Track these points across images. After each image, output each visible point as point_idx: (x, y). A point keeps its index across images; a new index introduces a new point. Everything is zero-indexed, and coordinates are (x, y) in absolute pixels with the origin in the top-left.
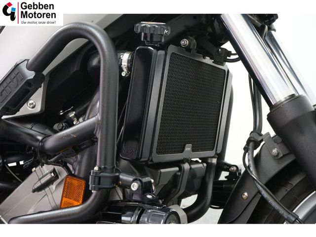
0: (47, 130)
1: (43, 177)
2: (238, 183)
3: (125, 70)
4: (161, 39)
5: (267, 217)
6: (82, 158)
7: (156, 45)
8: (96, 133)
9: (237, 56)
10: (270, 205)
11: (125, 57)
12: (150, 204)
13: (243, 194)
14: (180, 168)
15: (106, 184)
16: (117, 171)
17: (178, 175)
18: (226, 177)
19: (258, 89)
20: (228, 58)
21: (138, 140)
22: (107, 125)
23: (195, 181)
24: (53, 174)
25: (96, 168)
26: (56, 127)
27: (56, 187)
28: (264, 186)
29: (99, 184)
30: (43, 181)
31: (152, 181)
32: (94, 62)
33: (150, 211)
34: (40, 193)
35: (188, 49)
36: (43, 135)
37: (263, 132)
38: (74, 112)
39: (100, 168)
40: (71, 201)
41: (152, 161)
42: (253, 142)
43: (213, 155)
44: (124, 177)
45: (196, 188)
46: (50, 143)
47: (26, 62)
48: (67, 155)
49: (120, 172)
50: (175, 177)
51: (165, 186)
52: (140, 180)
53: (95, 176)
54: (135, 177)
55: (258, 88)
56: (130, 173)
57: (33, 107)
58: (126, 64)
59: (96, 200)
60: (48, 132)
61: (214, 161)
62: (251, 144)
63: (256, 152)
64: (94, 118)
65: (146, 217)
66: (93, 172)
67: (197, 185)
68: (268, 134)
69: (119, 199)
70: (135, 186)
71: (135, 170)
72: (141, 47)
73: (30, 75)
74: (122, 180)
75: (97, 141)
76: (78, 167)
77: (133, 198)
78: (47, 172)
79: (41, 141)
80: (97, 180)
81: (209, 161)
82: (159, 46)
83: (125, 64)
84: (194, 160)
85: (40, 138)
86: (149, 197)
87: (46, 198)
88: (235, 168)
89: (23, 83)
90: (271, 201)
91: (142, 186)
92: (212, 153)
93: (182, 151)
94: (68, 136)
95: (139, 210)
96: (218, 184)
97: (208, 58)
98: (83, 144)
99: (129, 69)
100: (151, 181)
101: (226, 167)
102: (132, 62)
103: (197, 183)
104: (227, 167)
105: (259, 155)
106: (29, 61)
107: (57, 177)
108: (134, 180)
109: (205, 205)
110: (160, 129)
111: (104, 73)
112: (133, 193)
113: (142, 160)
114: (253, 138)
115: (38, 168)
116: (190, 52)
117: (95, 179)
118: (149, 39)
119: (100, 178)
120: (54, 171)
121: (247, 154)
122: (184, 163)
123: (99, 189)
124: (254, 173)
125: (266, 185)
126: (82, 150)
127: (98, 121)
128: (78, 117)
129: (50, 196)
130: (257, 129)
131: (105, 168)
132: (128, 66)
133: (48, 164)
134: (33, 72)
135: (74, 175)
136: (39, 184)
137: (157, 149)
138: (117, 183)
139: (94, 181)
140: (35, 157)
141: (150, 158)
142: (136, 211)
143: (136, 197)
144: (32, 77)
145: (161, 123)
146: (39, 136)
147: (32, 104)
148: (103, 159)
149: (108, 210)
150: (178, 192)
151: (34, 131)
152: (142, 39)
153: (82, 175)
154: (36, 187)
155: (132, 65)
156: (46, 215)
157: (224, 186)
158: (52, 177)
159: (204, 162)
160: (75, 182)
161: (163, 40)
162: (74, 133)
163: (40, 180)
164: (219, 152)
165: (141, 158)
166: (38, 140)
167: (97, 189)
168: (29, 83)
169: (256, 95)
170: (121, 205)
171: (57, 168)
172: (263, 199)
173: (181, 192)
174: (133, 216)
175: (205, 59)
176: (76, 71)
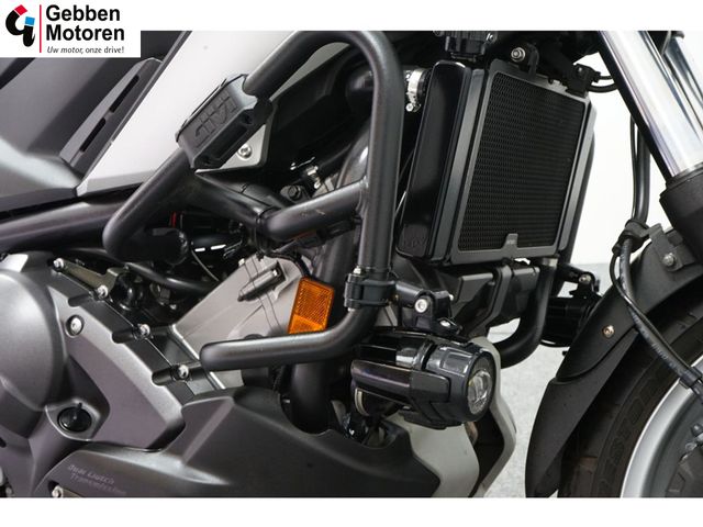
0: (269, 197)
1: (258, 276)
2: (598, 308)
3: (412, 100)
4: (480, 50)
5: (644, 371)
6: (329, 250)
7: (470, 60)
8: (359, 210)
9: (611, 82)
10: (654, 351)
11: (415, 78)
12: (445, 338)
13: (605, 328)
14: (496, 275)
15: (372, 298)
16: (392, 277)
17: (490, 286)
18: (571, 293)
19: (646, 144)
20: (594, 84)
21: (430, 225)
22: (380, 196)
23: (518, 297)
24: (275, 273)
25: (357, 271)
26: (284, 192)
27: (279, 296)
28: (645, 317)
29: (361, 297)
30: (259, 282)
31: (451, 297)
32: (359, 83)
33: (445, 349)
34: (252, 302)
35: (523, 65)
36: (264, 206)
37: (650, 222)
38: (316, 168)
39: (363, 271)
40: (308, 321)
41: (450, 260)
42: (630, 238)
43: (552, 253)
44: (403, 288)
45: (519, 309)
46: (278, 221)
47: (242, 79)
48: (306, 243)
49: (396, 280)
50: (486, 289)
51: (468, 304)
52: (431, 296)
53: (355, 284)
54: (422, 290)
55: (646, 141)
56: (413, 281)
57: (247, 156)
58: (415, 90)
59: (353, 326)
60: (271, 200)
61: (553, 263)
62: (627, 242)
63: (634, 256)
64: (357, 185)
65: (437, 358)
66: (352, 277)
67: (521, 303)
68: (659, 226)
69: (388, 324)
70: (422, 306)
71: (419, 275)
72: (443, 62)
73: (249, 102)
74: (399, 292)
75: (361, 224)
76: (321, 265)
77: (418, 325)
78: (266, 268)
79: (261, 216)
80: (357, 291)
81: (544, 263)
82: (475, 61)
83: (413, 88)
84: (520, 260)
85: (258, 211)
86: (445, 324)
87: (261, 311)
88: (589, 278)
89: (236, 116)
90: (656, 344)
91: (434, 305)
92: (551, 250)
93: (501, 244)
94: (310, 211)
95: (426, 346)
96: (555, 303)
97: (557, 82)
98: (335, 228)
99: (420, 98)
100: (449, 298)
101: (572, 274)
102: (427, 86)
103: (521, 300)
104: (575, 275)
105: (639, 261)
106: (248, 78)
107: (281, 278)
108: (421, 295)
109: (531, 339)
110: (468, 207)
111: (378, 108)
112: (417, 316)
113: (433, 259)
114: (631, 231)
115: (249, 260)
116: (527, 71)
117: (354, 289)
118: (458, 48)
119: (362, 287)
120: (277, 267)
121: (618, 259)
122: (502, 266)
123: (361, 306)
124: (628, 293)
125: (648, 315)
126: (332, 237)
127: (365, 189)
128: (322, 176)
129: (269, 309)
130: (639, 216)
131: (372, 271)
132: (418, 94)
133: (271, 255)
134: (254, 97)
135: (313, 278)
136: (250, 288)
137: (460, 241)
138: (392, 299)
139: (353, 292)
140: (245, 241)
141: (448, 258)
142: (422, 348)
143: (422, 324)
144: (252, 106)
145: (470, 196)
146: (258, 206)
147: (246, 149)
148: (369, 255)
149: (372, 342)
150: (489, 315)
151: (249, 198)
152: (446, 48)
153: (327, 278)
154: (245, 292)
155: (425, 92)
156: (267, 344)
157: (566, 308)
158: (274, 278)
159: (537, 266)
160: (317, 290)
161: (483, 52)
162: (321, 207)
163: (252, 280)
164: (562, 248)
165: (432, 255)
166: (254, 214)
167: (356, 305)
168: (246, 116)
169: (642, 154)
170: (395, 336)
171: (283, 262)
172: (640, 339)
173: (495, 315)
174: (416, 355)
175: (551, 83)
176: (324, 98)
